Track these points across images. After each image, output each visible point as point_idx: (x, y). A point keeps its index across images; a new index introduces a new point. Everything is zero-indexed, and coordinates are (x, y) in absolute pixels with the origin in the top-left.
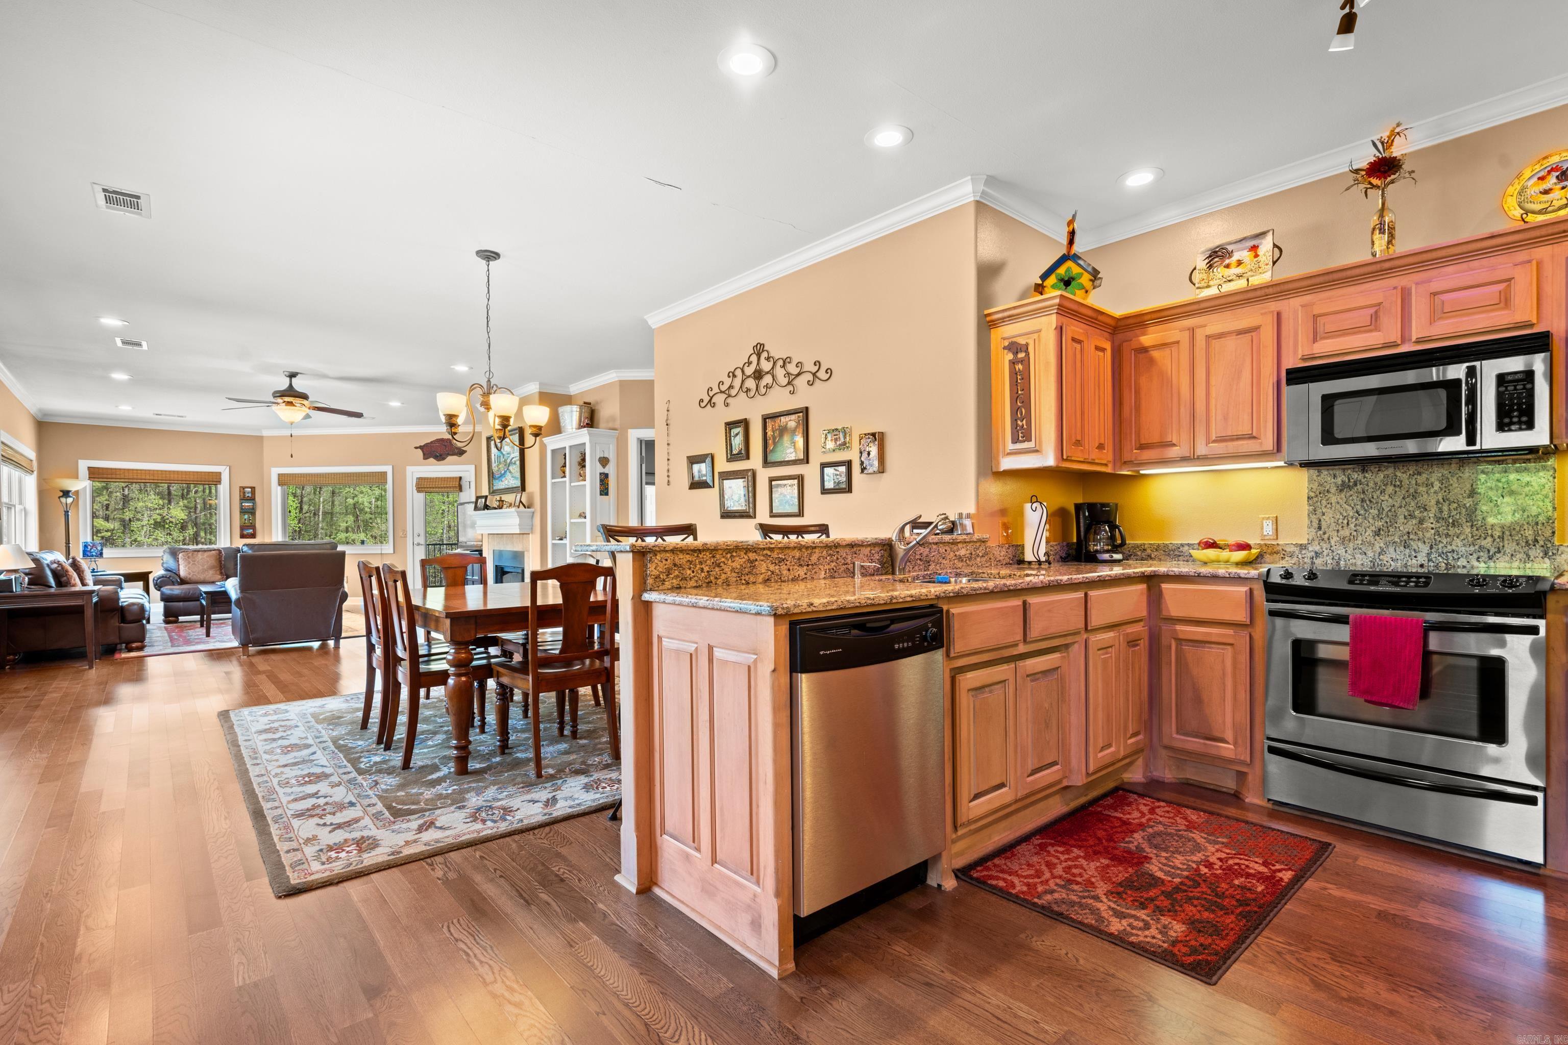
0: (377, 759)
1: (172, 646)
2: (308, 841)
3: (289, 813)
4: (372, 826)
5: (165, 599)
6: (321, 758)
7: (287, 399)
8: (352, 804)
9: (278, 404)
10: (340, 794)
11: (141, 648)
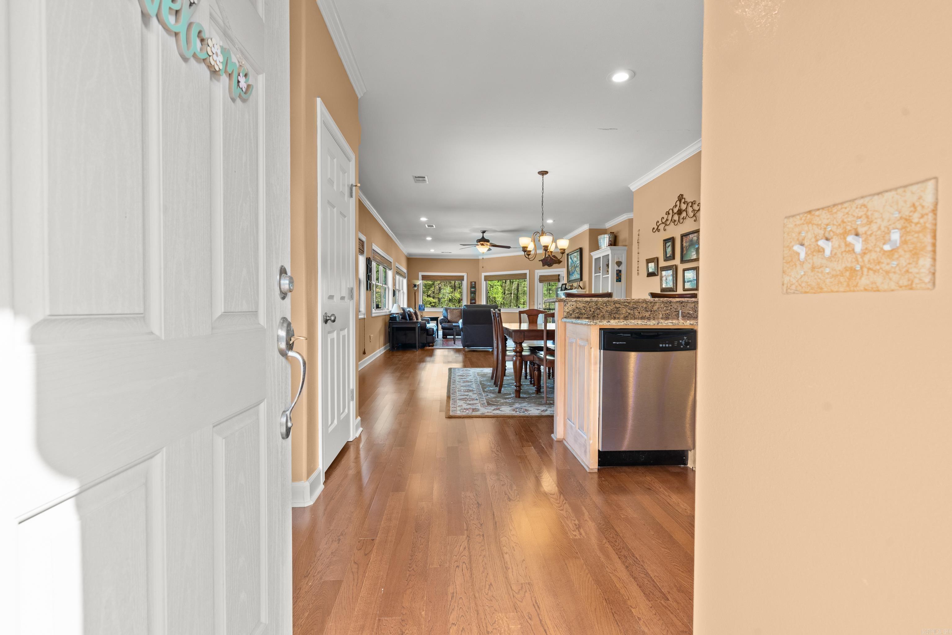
0: (492, 389)
1: (442, 346)
2: (459, 406)
3: (457, 398)
4: (480, 406)
5: (443, 328)
6: (474, 386)
7: (481, 243)
8: (477, 399)
9: (478, 245)
10: (475, 396)
11: (433, 346)
